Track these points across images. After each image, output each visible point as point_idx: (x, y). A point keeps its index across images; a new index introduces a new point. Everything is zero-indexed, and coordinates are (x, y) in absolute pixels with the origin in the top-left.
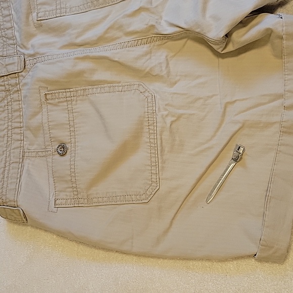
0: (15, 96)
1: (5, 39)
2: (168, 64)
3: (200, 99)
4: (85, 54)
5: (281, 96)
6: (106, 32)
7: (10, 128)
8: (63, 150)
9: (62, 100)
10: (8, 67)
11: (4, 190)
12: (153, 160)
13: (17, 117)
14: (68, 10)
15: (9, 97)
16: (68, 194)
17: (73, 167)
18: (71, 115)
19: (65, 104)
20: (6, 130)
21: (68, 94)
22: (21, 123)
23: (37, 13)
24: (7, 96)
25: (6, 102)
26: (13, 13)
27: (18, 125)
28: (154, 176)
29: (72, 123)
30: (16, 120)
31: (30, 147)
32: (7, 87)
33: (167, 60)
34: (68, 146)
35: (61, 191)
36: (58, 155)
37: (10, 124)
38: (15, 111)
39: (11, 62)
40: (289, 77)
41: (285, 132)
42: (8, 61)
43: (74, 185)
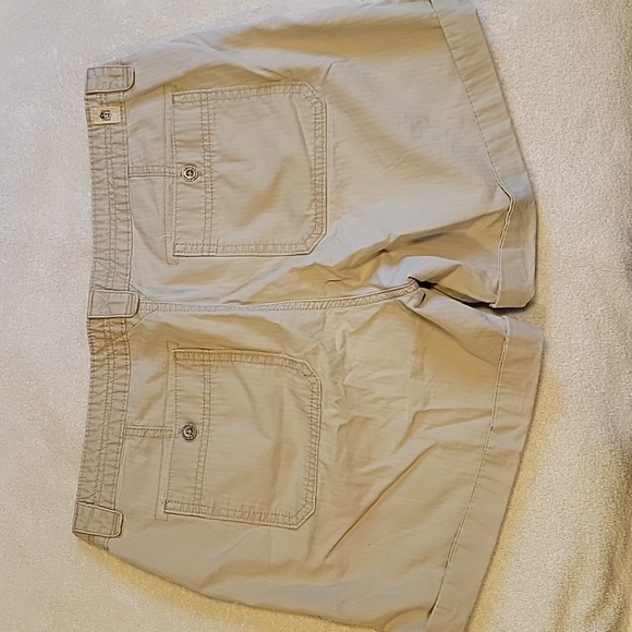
0: (120, 348)
1: (112, 264)
2: (344, 342)
3: (382, 398)
4: (232, 312)
5: (489, 413)
6: (265, 289)
7: (110, 391)
8: (190, 432)
9: (197, 363)
10: (111, 306)
11: (99, 484)
12: (311, 472)
13: (121, 377)
14: (220, 249)
15: (110, 348)
16: (186, 496)
17: (202, 459)
18: (208, 386)
19: (201, 369)
20: (104, 394)
21: (206, 357)
22: (126, 385)
23: (175, 245)
24: (107, 346)
25: (106, 353)
26: (134, 230)
27: (122, 388)
28: (310, 495)
29: (207, 398)
30: (119, 381)
31: (136, 422)
32: (108, 334)
33: (344, 336)
34: (199, 428)
35: (176, 491)
36: (183, 439)
37: (110, 385)
38: (118, 368)
39: (117, 300)
40: (503, 390)
41: (489, 462)
42: (113, 297)
43: (199, 486)
